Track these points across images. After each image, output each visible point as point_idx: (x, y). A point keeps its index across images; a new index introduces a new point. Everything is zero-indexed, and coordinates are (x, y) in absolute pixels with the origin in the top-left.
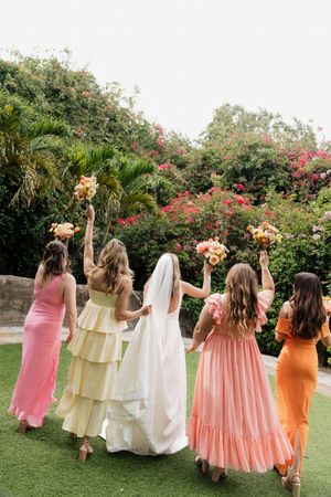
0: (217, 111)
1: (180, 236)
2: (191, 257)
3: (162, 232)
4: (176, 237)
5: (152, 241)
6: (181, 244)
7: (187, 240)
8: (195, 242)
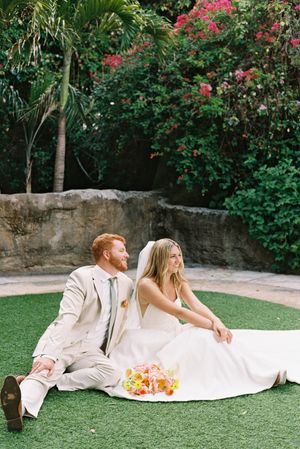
7: (225, 72)
8: (239, 73)
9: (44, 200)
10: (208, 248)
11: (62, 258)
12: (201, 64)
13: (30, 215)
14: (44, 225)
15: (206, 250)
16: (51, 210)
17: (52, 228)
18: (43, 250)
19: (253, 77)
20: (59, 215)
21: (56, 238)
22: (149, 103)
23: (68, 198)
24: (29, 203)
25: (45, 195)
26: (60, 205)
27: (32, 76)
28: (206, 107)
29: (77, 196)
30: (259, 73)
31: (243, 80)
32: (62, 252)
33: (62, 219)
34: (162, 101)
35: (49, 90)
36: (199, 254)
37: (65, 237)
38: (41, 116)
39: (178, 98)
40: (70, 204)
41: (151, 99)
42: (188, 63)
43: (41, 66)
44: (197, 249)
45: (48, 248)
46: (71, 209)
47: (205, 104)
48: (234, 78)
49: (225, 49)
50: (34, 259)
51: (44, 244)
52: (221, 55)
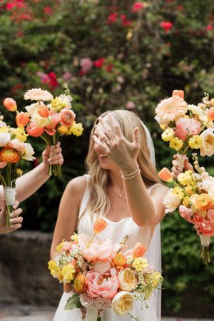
4: (35, 58)
7: (62, 63)
8: (86, 63)
10: (46, 285)
12: (34, 49)
15: (43, 288)
19: (115, 71)
30: (116, 63)
31: (89, 74)
36: (31, 292)
42: (16, 47)
44: (29, 286)
48: (79, 67)
49: (60, 35)
52: (57, 42)
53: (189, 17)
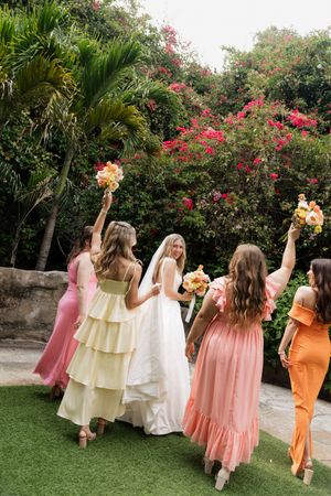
0: (261, 36)
1: (192, 186)
2: (208, 220)
3: (160, 178)
4: (184, 188)
5: (143, 194)
6: (194, 199)
7: (203, 192)
8: (218, 194)
9: (27, 277)
11: (35, 333)
12: (184, 181)
13: (11, 290)
14: (23, 300)
16: (33, 287)
17: (30, 305)
18: (19, 325)
19: (234, 202)
20: (39, 293)
21: (33, 314)
22: (135, 205)
23: (50, 277)
24: (12, 277)
25: (30, 272)
26: (42, 283)
27: (33, 167)
28: (189, 218)
29: (59, 277)
30: (237, 198)
31: (218, 202)
32: (36, 328)
33: (42, 297)
34: (147, 206)
35: (47, 180)
37: (41, 314)
38: (35, 201)
39: (163, 206)
40: (52, 283)
41: (136, 202)
42: (174, 179)
43: (42, 160)
45: (23, 323)
46: (52, 289)
47: (188, 215)
48: (212, 198)
49: (205, 173)
50: (7, 332)
51: (20, 319)
52: (202, 178)
53: (299, 171)
